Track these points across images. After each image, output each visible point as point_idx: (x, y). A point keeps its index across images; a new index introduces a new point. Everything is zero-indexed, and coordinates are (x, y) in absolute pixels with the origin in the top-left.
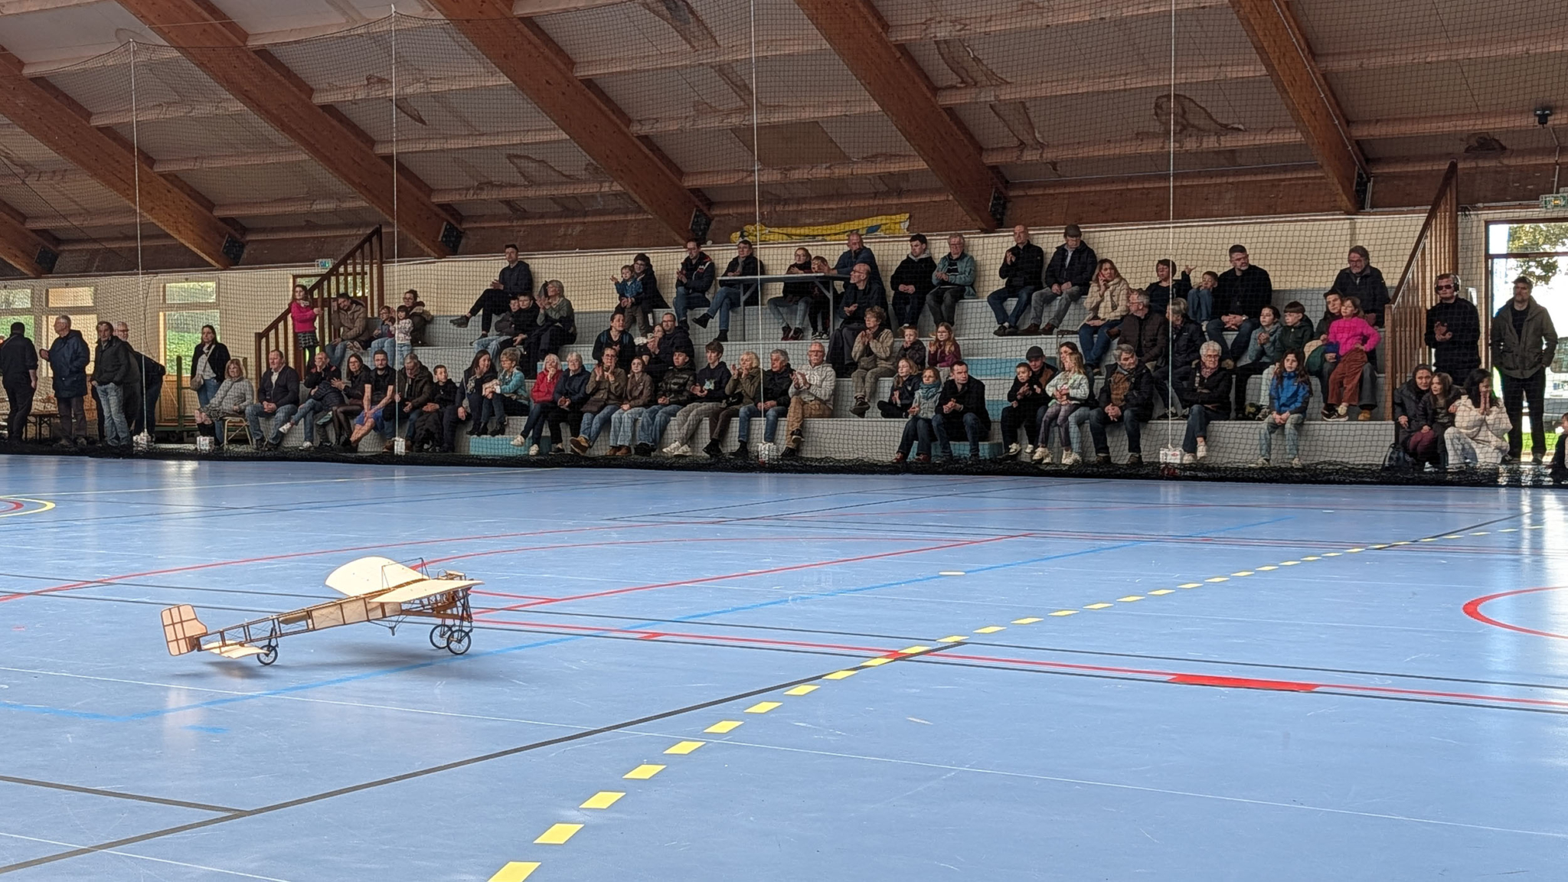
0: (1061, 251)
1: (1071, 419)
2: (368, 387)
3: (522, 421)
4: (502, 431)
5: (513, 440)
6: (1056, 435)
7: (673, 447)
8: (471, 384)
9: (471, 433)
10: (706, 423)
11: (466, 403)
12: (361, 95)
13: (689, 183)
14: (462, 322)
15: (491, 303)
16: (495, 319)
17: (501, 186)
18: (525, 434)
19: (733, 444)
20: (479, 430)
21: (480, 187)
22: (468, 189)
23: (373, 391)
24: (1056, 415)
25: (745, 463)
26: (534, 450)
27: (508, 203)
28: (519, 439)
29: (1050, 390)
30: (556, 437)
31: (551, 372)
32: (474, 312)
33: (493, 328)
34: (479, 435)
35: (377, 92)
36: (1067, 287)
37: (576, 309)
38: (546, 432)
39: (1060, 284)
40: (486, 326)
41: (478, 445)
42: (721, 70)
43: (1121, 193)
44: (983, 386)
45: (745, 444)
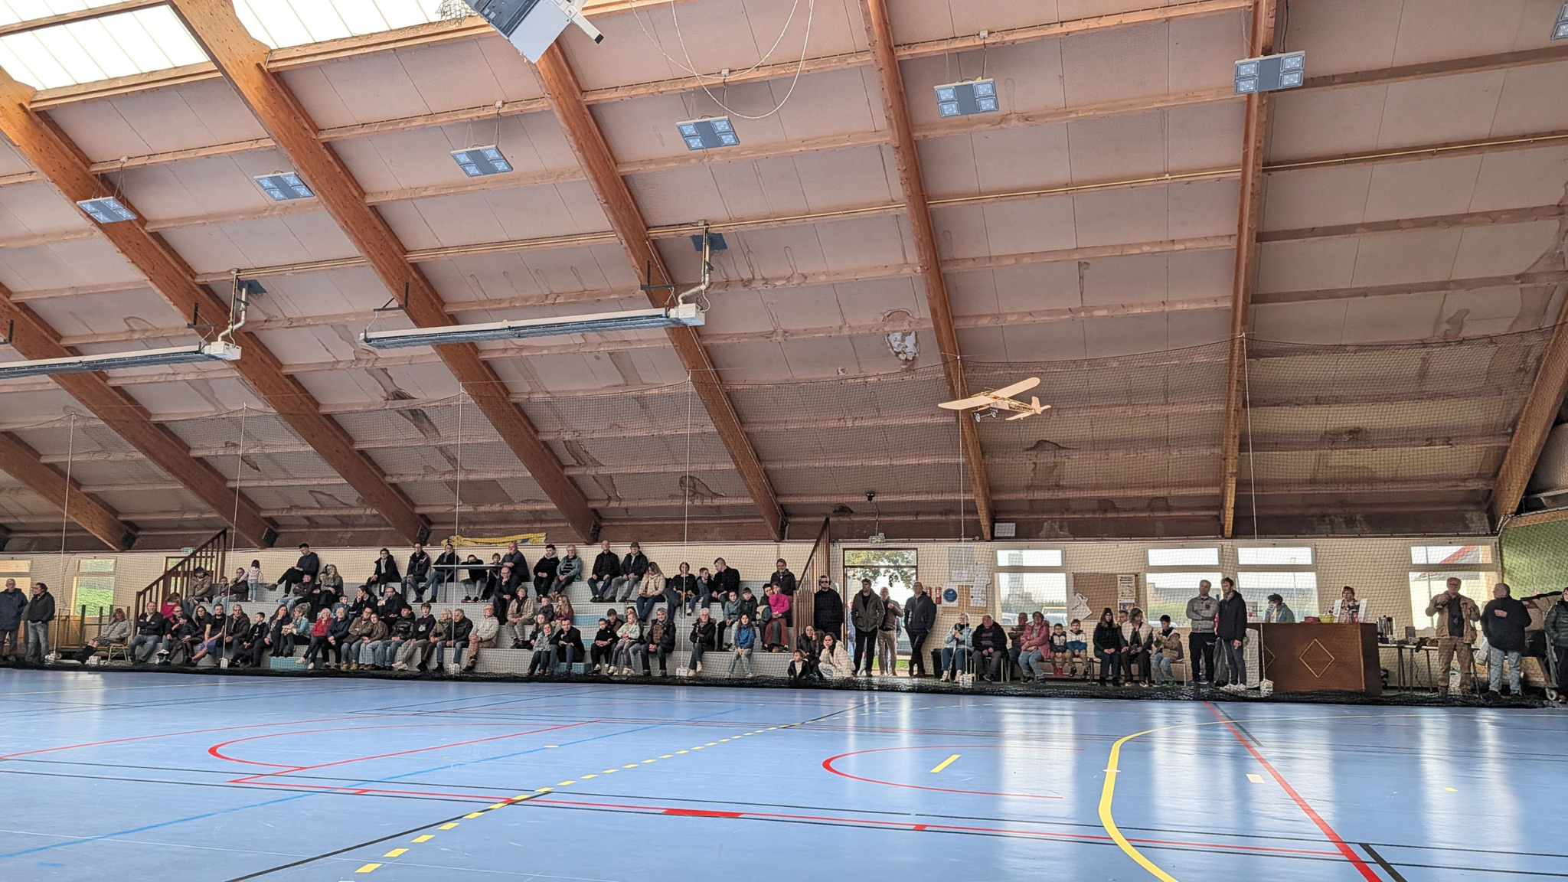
0: (629, 556)
1: (630, 650)
2: (208, 626)
3: (304, 649)
4: (291, 655)
5: (298, 660)
6: (623, 658)
7: (398, 665)
8: (273, 625)
9: (272, 655)
10: (419, 650)
11: (269, 636)
12: (221, 453)
13: (418, 511)
14: (274, 587)
15: (291, 577)
16: (293, 586)
17: (304, 508)
18: (306, 657)
19: (434, 664)
20: (277, 654)
21: (291, 509)
22: (283, 509)
23: (212, 628)
24: (622, 648)
25: (441, 675)
26: (311, 666)
27: (308, 518)
28: (302, 659)
29: (619, 634)
30: (326, 658)
31: (325, 619)
32: (280, 582)
33: (291, 592)
34: (278, 656)
35: (231, 451)
36: (632, 575)
37: (344, 581)
38: (320, 655)
39: (628, 575)
40: (287, 590)
41: (276, 663)
42: (441, 449)
43: (660, 526)
44: (579, 632)
45: (441, 665)
